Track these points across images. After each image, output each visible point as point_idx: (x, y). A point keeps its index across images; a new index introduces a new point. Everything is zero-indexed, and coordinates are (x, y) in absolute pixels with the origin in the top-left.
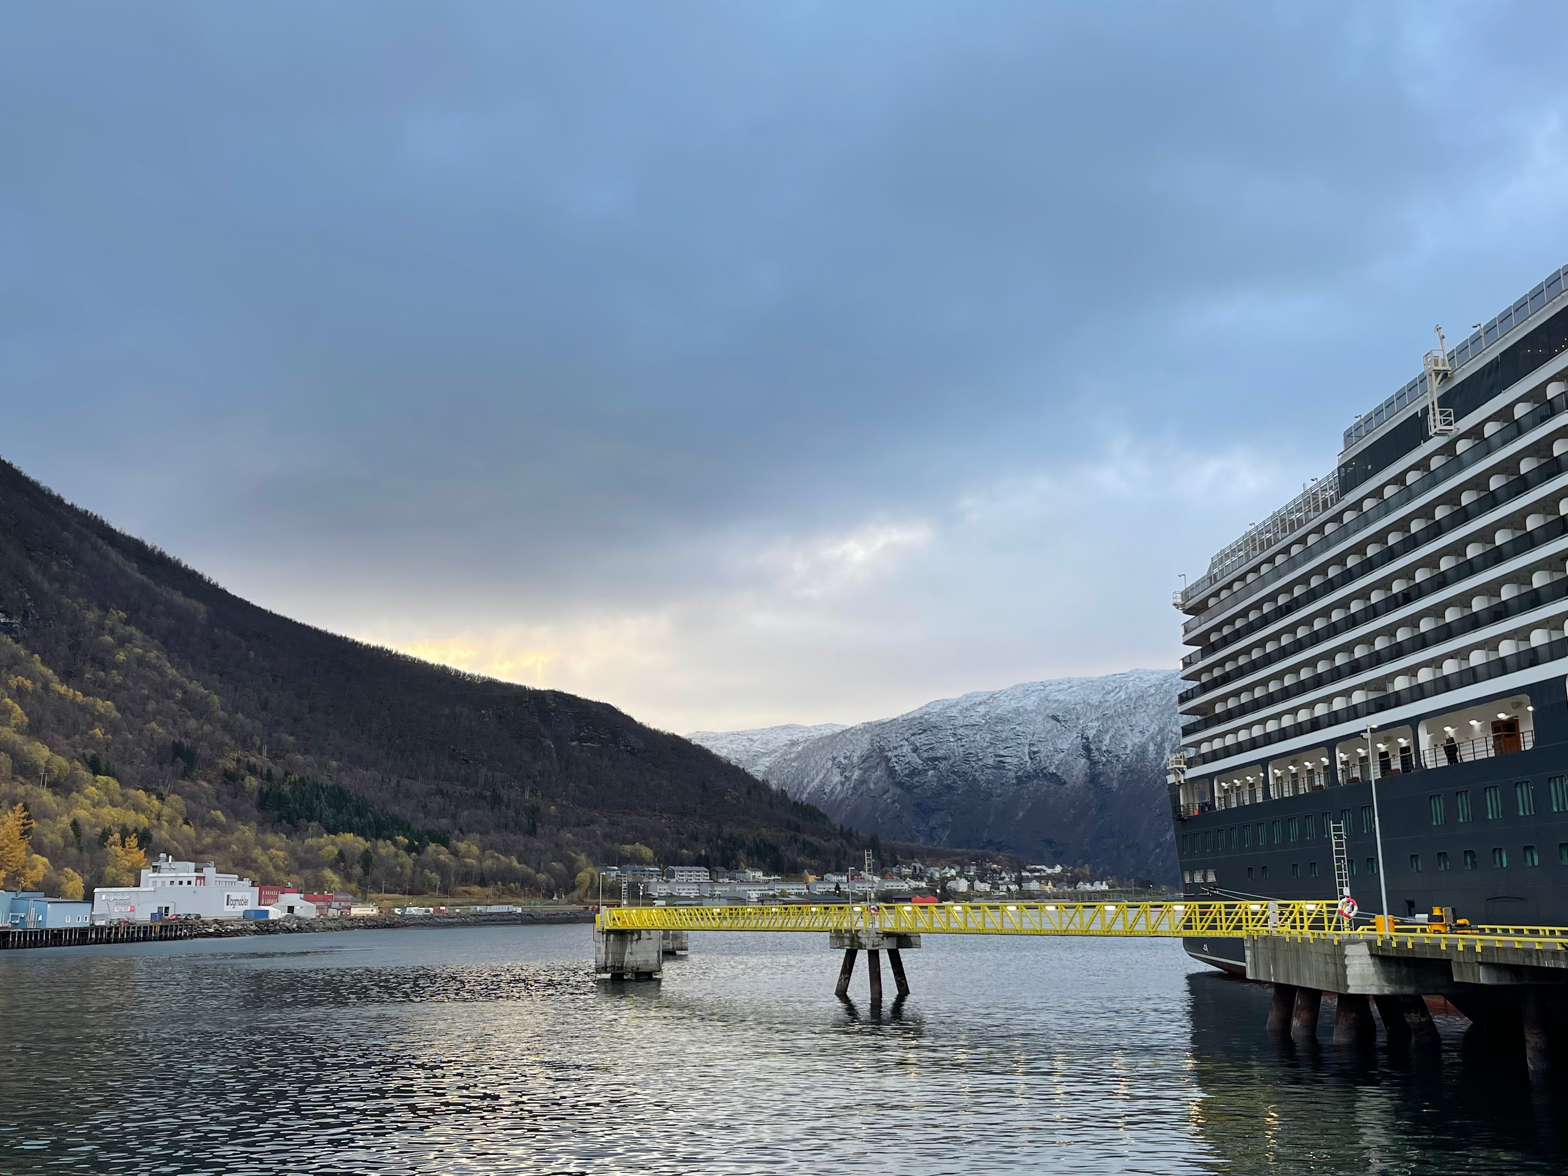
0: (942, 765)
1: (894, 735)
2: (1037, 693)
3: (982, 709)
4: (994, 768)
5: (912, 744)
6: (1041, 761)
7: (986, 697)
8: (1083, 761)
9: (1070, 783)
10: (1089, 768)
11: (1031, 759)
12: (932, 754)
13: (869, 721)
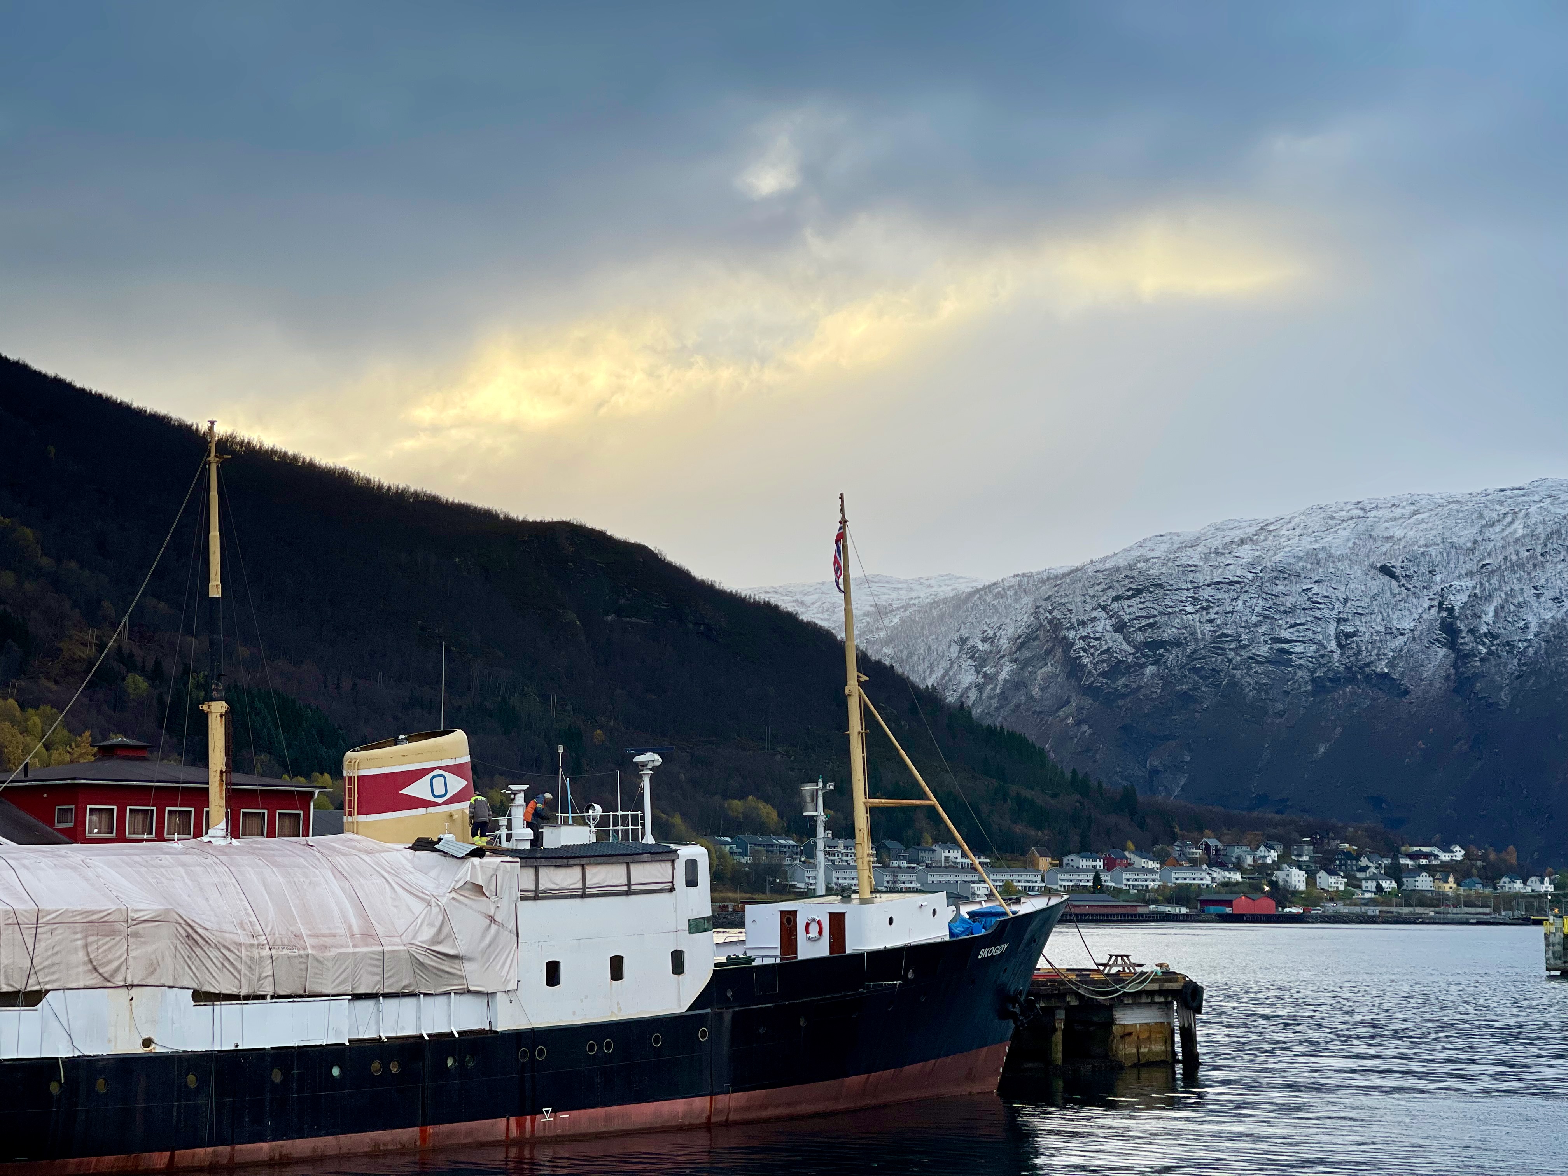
0: (1172, 656)
1: (1079, 599)
2: (1352, 523)
3: (1246, 553)
4: (1271, 662)
5: (1114, 615)
6: (1360, 651)
7: (1252, 530)
8: (1442, 652)
9: (1417, 693)
10: (1455, 665)
11: (1340, 646)
12: (1151, 635)
13: (1026, 571)
